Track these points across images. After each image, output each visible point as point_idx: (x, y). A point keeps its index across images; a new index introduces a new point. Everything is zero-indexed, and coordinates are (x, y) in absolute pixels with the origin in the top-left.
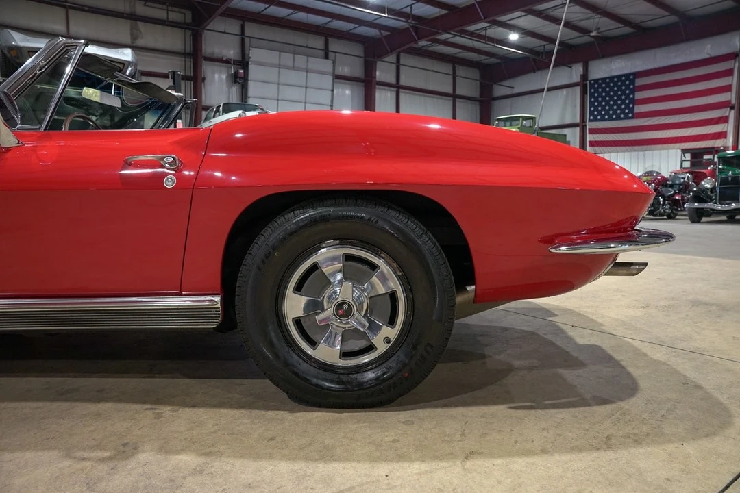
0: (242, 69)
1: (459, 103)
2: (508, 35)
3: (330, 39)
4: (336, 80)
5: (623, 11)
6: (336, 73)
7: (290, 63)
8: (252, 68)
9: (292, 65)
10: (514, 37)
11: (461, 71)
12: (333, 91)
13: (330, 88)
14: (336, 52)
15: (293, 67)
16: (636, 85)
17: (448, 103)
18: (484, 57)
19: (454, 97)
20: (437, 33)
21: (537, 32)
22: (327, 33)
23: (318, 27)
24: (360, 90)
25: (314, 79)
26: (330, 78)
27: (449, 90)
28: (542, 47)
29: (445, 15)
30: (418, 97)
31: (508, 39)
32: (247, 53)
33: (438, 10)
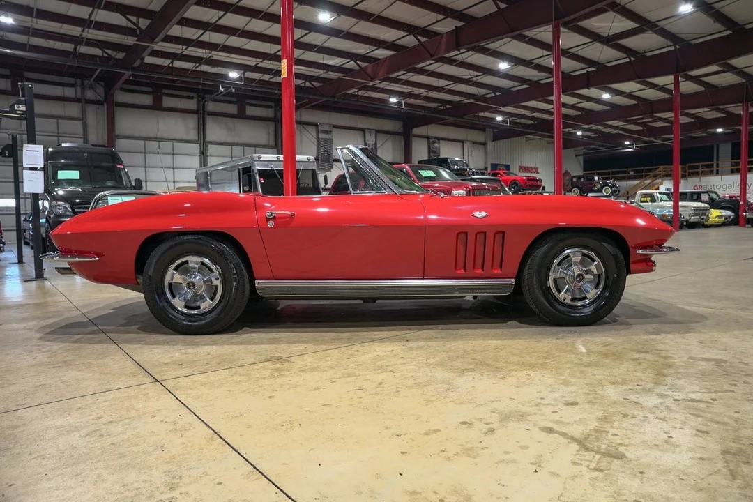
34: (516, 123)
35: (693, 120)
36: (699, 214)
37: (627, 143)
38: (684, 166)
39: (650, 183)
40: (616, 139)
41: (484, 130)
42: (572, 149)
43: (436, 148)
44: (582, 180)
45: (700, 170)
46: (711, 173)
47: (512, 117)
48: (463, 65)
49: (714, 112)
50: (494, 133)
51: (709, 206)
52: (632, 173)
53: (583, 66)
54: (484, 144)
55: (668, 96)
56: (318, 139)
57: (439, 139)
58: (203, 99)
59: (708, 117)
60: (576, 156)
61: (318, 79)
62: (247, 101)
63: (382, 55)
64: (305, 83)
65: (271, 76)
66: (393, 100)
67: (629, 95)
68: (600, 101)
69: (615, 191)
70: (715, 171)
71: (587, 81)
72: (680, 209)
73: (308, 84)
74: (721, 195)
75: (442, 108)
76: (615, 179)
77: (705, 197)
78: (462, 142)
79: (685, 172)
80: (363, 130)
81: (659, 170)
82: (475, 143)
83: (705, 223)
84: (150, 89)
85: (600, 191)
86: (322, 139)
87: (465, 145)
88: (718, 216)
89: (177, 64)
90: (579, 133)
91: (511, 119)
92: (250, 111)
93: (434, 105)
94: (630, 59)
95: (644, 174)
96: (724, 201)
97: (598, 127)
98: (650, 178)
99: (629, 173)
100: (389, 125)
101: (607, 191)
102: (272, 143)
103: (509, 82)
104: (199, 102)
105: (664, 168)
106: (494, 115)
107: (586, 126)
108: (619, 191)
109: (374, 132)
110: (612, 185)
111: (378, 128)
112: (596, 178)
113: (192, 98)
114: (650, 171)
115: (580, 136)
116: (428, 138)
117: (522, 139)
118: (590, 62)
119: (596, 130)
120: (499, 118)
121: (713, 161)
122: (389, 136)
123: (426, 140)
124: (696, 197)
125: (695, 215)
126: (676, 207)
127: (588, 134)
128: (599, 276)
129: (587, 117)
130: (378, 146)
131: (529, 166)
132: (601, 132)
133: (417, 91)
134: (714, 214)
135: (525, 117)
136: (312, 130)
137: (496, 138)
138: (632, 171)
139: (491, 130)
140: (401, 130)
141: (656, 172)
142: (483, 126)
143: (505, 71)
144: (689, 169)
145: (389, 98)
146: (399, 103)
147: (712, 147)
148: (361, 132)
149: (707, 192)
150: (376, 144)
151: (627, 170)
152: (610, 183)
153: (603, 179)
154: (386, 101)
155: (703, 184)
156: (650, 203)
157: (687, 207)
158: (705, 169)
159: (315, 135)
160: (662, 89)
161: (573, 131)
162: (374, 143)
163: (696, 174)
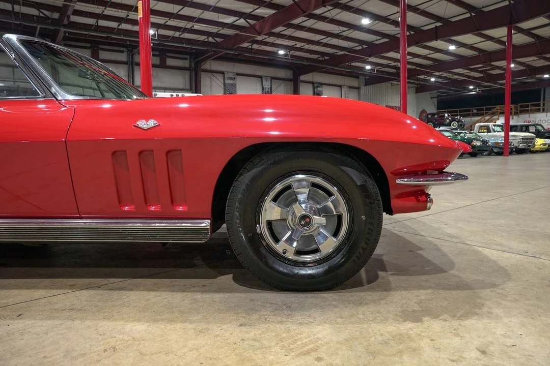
34: (382, 72)
35: (525, 68)
36: (526, 142)
37: (471, 87)
38: (516, 105)
39: (489, 119)
40: (462, 84)
41: (358, 77)
42: (428, 92)
43: (320, 91)
44: (436, 116)
45: (529, 108)
46: (538, 111)
47: (378, 66)
48: (333, 21)
49: (542, 61)
50: (365, 79)
51: (535, 135)
52: (475, 111)
53: (432, 21)
54: (358, 88)
55: (503, 47)
56: (224, 84)
57: (321, 84)
58: (131, 52)
59: (537, 66)
60: (431, 98)
61: (217, 35)
62: (168, 54)
63: (266, 14)
64: (208, 38)
65: (181, 33)
66: (281, 52)
67: (471, 47)
68: (447, 52)
69: (461, 125)
70: (541, 109)
71: (436, 34)
72: (510, 138)
73: (211, 39)
74: (546, 128)
75: (321, 59)
76: (461, 116)
77: (532, 129)
78: (340, 86)
79: (518, 110)
80: (261, 77)
81: (496, 108)
82: (350, 87)
83: (532, 149)
84: (89, 45)
85: (449, 125)
86: (228, 84)
87: (342, 89)
88: (542, 144)
89: (102, 23)
90: (433, 79)
91: (377, 68)
92: (170, 62)
93: (315, 56)
94: (471, 14)
95: (484, 112)
96: (547, 132)
97: (447, 74)
98: (489, 115)
99: (473, 111)
100: (281, 73)
101: (455, 125)
102: (188, 87)
103: (373, 36)
104: (128, 55)
105: (500, 107)
106: (364, 64)
107: (438, 74)
108: (464, 126)
109: (270, 78)
110: (459, 120)
111: (273, 75)
112: (446, 115)
113: (122, 52)
114: (490, 109)
115: (433, 82)
116: (313, 83)
117: (388, 84)
118: (437, 18)
119: (445, 77)
120: (368, 67)
121: (540, 101)
122: (281, 82)
123: (311, 85)
124: (526, 128)
125: (523, 143)
126: (507, 137)
127: (440, 80)
128: (340, 218)
129: (439, 65)
130: (273, 90)
131: (394, 105)
132: (450, 79)
133: (299, 45)
134: (539, 142)
135: (388, 66)
136: (220, 77)
137: (367, 83)
138: (476, 109)
139: (363, 77)
140: (291, 77)
141: (494, 110)
142: (355, 74)
143: (367, 27)
144: (521, 108)
145: (278, 51)
146: (286, 55)
147: (539, 91)
148: (260, 79)
149: (534, 125)
150: (271, 88)
151: (471, 108)
152: (457, 119)
153: (452, 115)
154: (276, 53)
155: (531, 119)
156: (486, 134)
157: (517, 137)
158: (534, 108)
159: (222, 81)
160: (498, 41)
161: (428, 78)
162: (269, 87)
163: (527, 112)
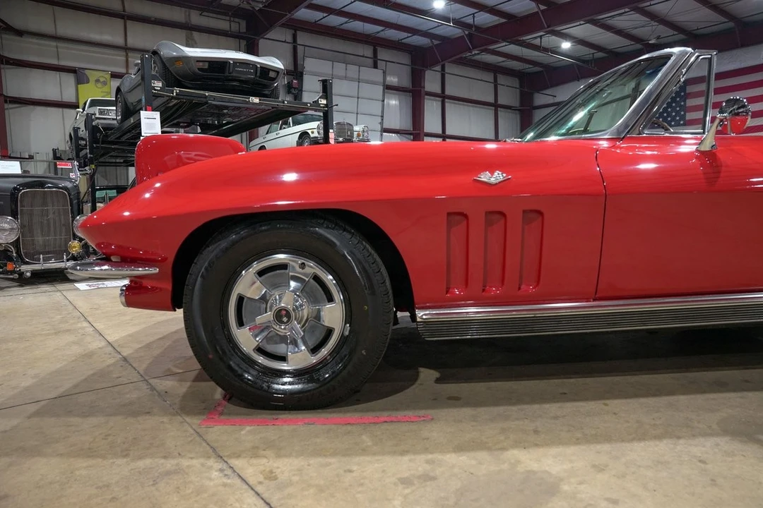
0: (296, 79)
1: (501, 113)
2: (561, 43)
3: (379, 49)
4: (386, 90)
5: (679, 19)
6: (386, 83)
7: (342, 73)
8: (306, 78)
9: (344, 75)
10: (566, 45)
11: (502, 79)
12: (383, 101)
13: (381, 98)
14: (386, 61)
15: (346, 77)
16: (687, 92)
17: (490, 112)
18: (527, 66)
19: (496, 106)
20: (497, 42)
21: (587, 40)
22: (376, 43)
23: (368, 36)
24: (408, 99)
25: (366, 89)
26: (381, 88)
27: (491, 99)
28: (591, 56)
29: (502, 24)
30: (462, 106)
31: (560, 47)
32: (300, 62)
33: (496, 18)
